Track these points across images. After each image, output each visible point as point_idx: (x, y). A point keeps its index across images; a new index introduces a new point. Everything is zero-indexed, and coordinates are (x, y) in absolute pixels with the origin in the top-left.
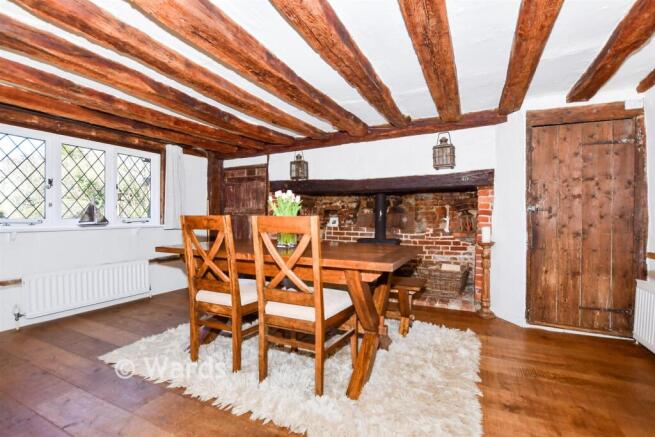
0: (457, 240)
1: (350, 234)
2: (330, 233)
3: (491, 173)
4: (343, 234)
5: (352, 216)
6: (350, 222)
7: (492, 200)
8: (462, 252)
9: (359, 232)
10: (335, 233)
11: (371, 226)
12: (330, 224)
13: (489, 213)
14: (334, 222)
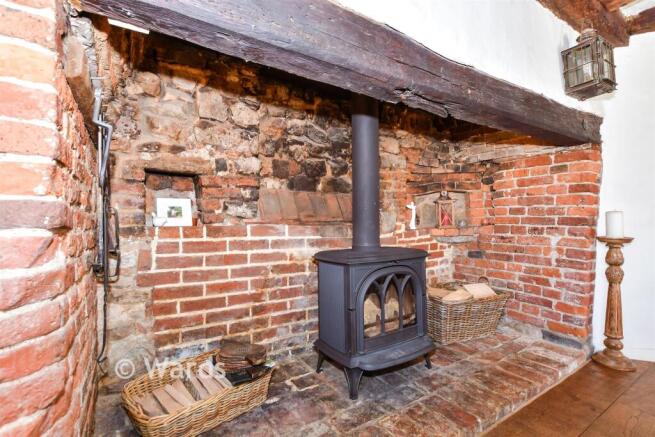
0: (434, 241)
1: (243, 245)
2: (175, 247)
3: (602, 119)
4: (221, 246)
5: (247, 193)
6: (242, 210)
7: (599, 168)
8: (439, 260)
9: (270, 239)
10: (188, 247)
11: (299, 222)
12: (160, 218)
13: (596, 190)
14: (175, 212)
